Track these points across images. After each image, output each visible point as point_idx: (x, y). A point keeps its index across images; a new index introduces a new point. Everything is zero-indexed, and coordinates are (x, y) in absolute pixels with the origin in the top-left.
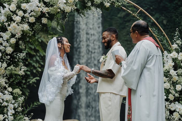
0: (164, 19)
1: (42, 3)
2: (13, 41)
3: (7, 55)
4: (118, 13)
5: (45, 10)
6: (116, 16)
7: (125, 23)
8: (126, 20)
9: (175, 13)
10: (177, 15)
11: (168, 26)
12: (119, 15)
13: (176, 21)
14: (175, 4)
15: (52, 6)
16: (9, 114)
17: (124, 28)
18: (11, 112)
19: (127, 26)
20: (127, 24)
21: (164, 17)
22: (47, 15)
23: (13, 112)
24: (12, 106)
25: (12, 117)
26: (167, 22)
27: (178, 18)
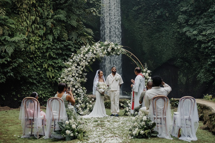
0: (167, 13)
1: (93, 54)
2: (82, 69)
3: (80, 74)
4: (133, 7)
5: (94, 56)
6: (132, 9)
7: (139, 15)
8: (139, 12)
9: (175, 8)
10: (176, 10)
11: (170, 18)
12: (133, 9)
13: (175, 14)
14: (175, 2)
15: (97, 55)
16: (82, 97)
17: (138, 18)
18: (82, 96)
19: (140, 17)
20: (139, 16)
21: (167, 10)
22: (95, 58)
23: (83, 96)
24: (82, 94)
25: (83, 98)
26: (169, 15)
27: (176, 12)
